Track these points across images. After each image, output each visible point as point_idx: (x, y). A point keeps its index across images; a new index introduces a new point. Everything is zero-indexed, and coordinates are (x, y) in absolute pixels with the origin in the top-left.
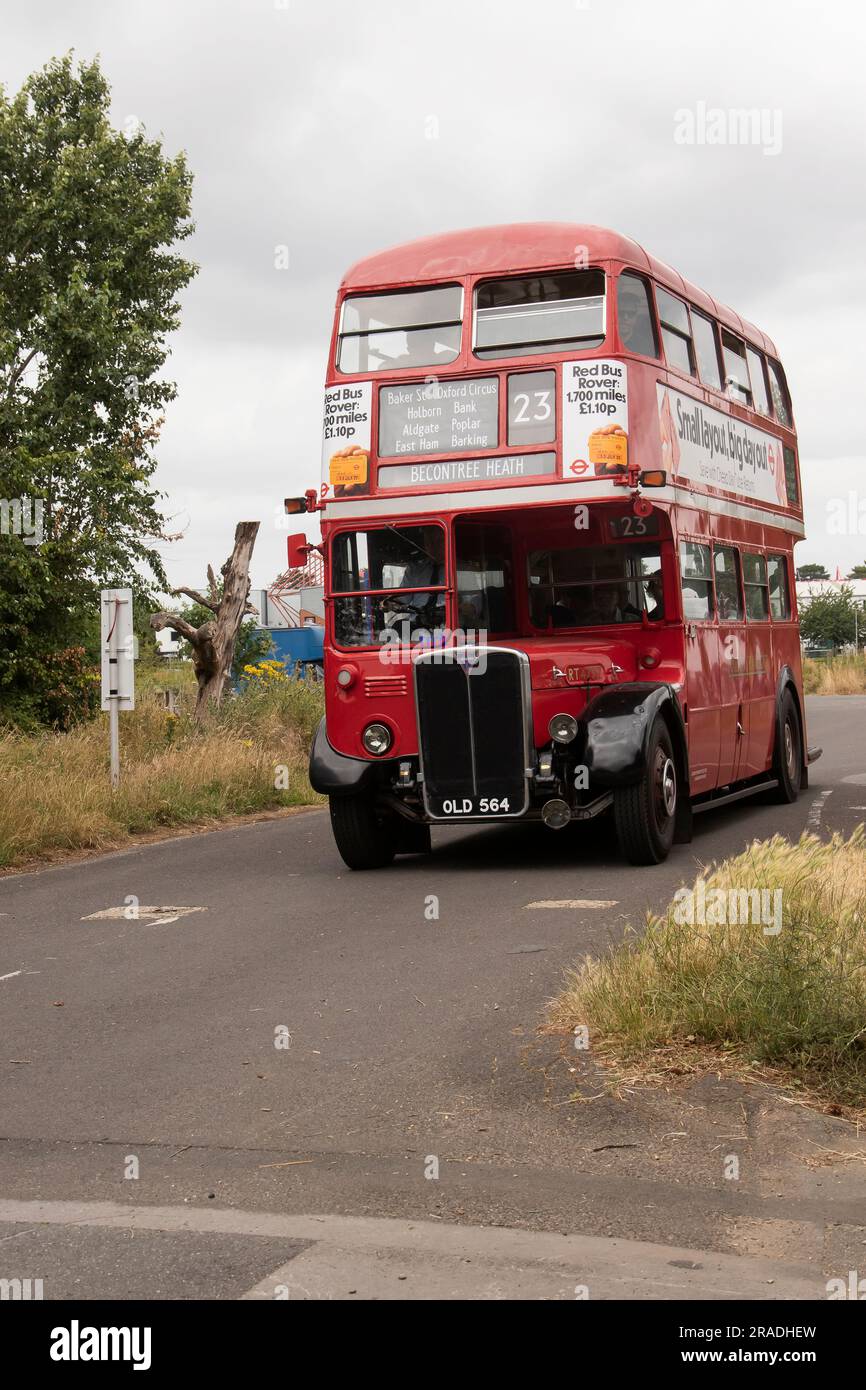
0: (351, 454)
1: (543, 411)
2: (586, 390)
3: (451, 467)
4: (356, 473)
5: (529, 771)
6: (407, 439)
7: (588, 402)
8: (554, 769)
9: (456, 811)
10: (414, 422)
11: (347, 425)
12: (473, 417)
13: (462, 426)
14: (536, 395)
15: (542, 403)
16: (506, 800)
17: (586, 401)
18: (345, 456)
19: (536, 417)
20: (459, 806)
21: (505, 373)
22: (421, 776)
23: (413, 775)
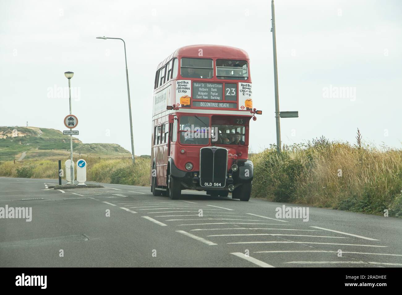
0: (186, 97)
1: (233, 93)
2: (244, 90)
3: (211, 104)
4: (187, 102)
5: (226, 177)
6: (200, 95)
7: (245, 93)
8: (233, 177)
9: (208, 185)
10: (201, 91)
11: (185, 90)
12: (216, 92)
13: (214, 94)
14: (232, 89)
15: (233, 91)
16: (220, 184)
17: (244, 92)
18: (184, 98)
19: (232, 94)
20: (209, 184)
21: (225, 83)
22: (200, 176)
23: (198, 176)
